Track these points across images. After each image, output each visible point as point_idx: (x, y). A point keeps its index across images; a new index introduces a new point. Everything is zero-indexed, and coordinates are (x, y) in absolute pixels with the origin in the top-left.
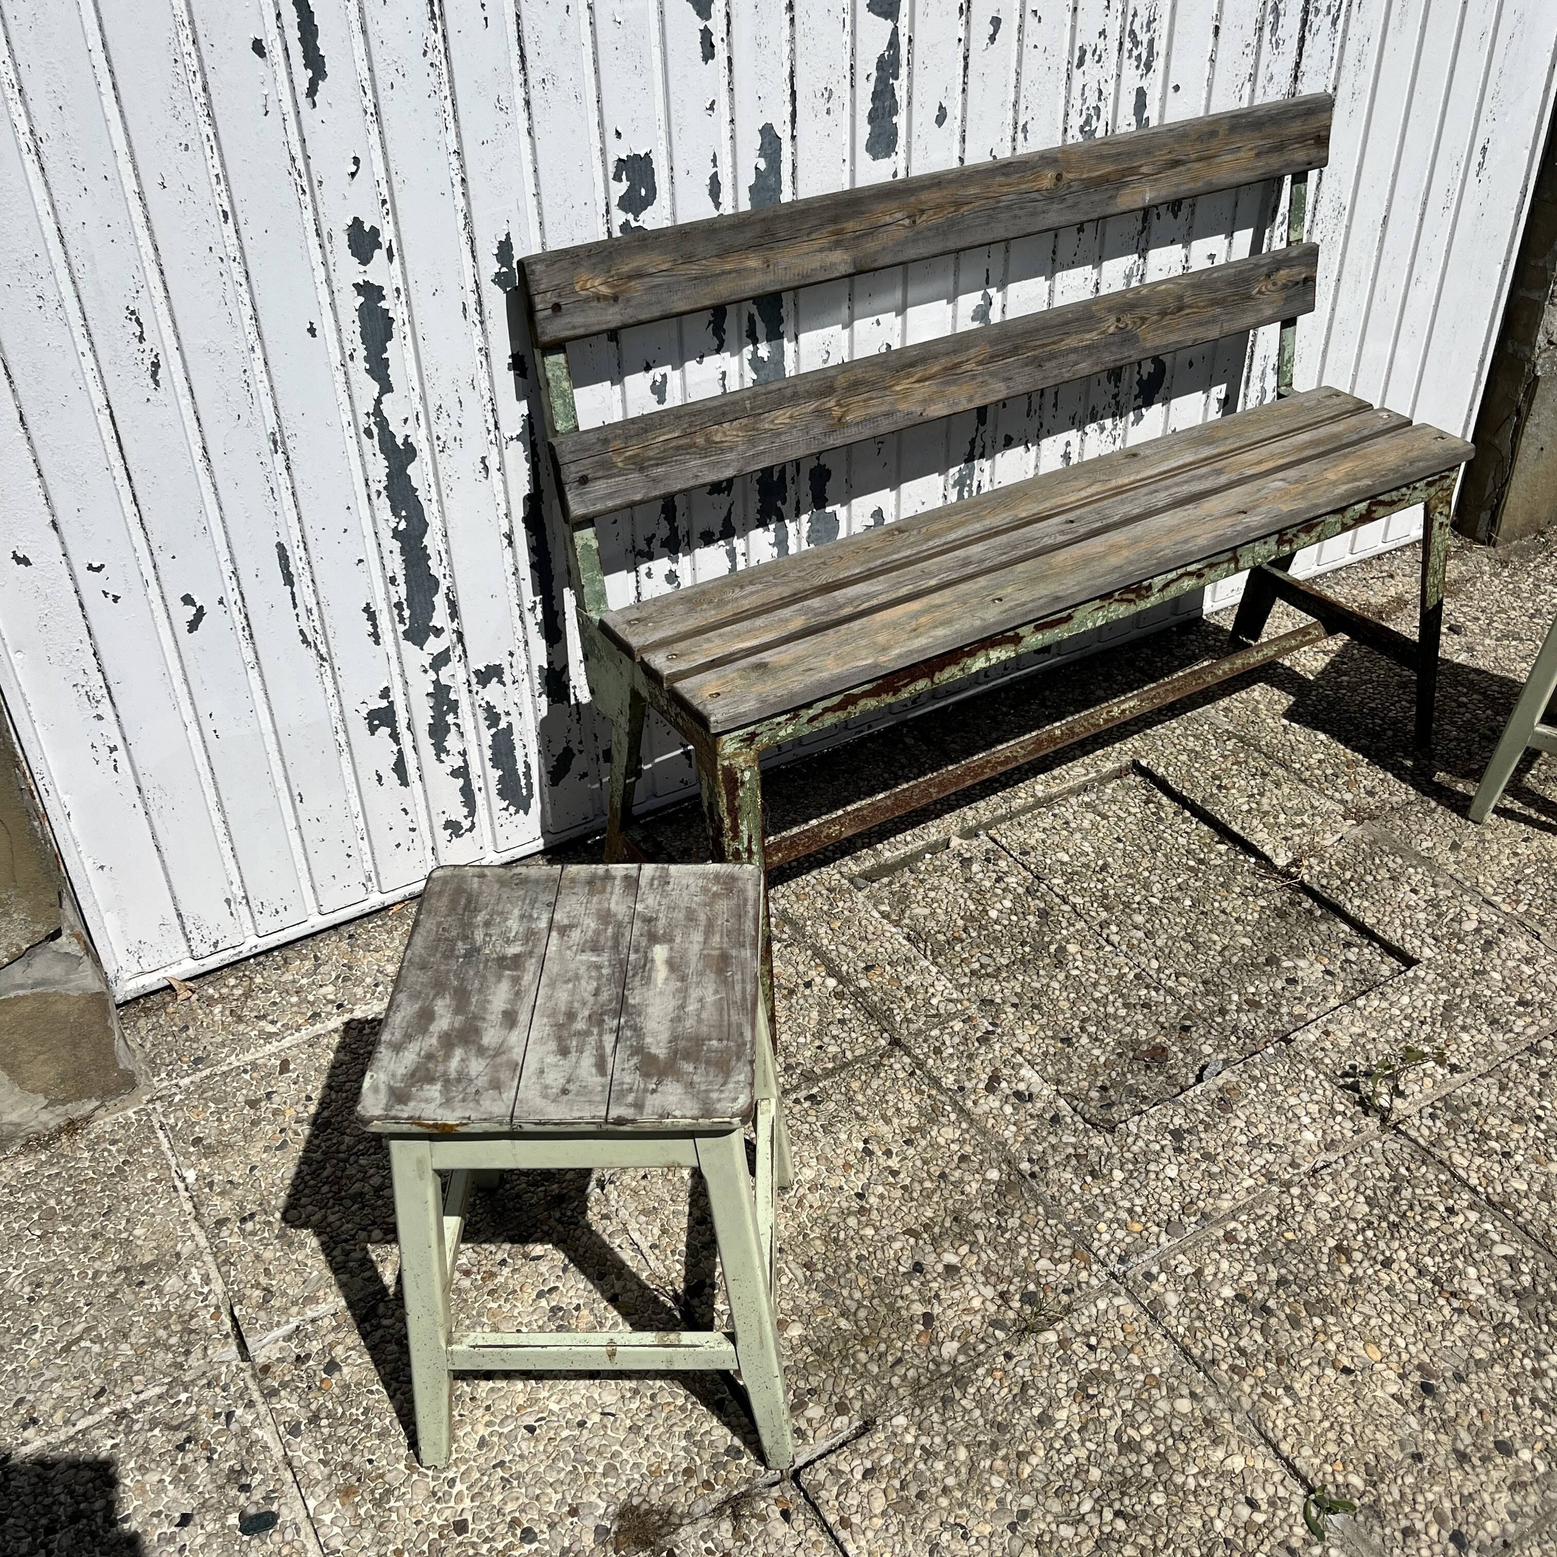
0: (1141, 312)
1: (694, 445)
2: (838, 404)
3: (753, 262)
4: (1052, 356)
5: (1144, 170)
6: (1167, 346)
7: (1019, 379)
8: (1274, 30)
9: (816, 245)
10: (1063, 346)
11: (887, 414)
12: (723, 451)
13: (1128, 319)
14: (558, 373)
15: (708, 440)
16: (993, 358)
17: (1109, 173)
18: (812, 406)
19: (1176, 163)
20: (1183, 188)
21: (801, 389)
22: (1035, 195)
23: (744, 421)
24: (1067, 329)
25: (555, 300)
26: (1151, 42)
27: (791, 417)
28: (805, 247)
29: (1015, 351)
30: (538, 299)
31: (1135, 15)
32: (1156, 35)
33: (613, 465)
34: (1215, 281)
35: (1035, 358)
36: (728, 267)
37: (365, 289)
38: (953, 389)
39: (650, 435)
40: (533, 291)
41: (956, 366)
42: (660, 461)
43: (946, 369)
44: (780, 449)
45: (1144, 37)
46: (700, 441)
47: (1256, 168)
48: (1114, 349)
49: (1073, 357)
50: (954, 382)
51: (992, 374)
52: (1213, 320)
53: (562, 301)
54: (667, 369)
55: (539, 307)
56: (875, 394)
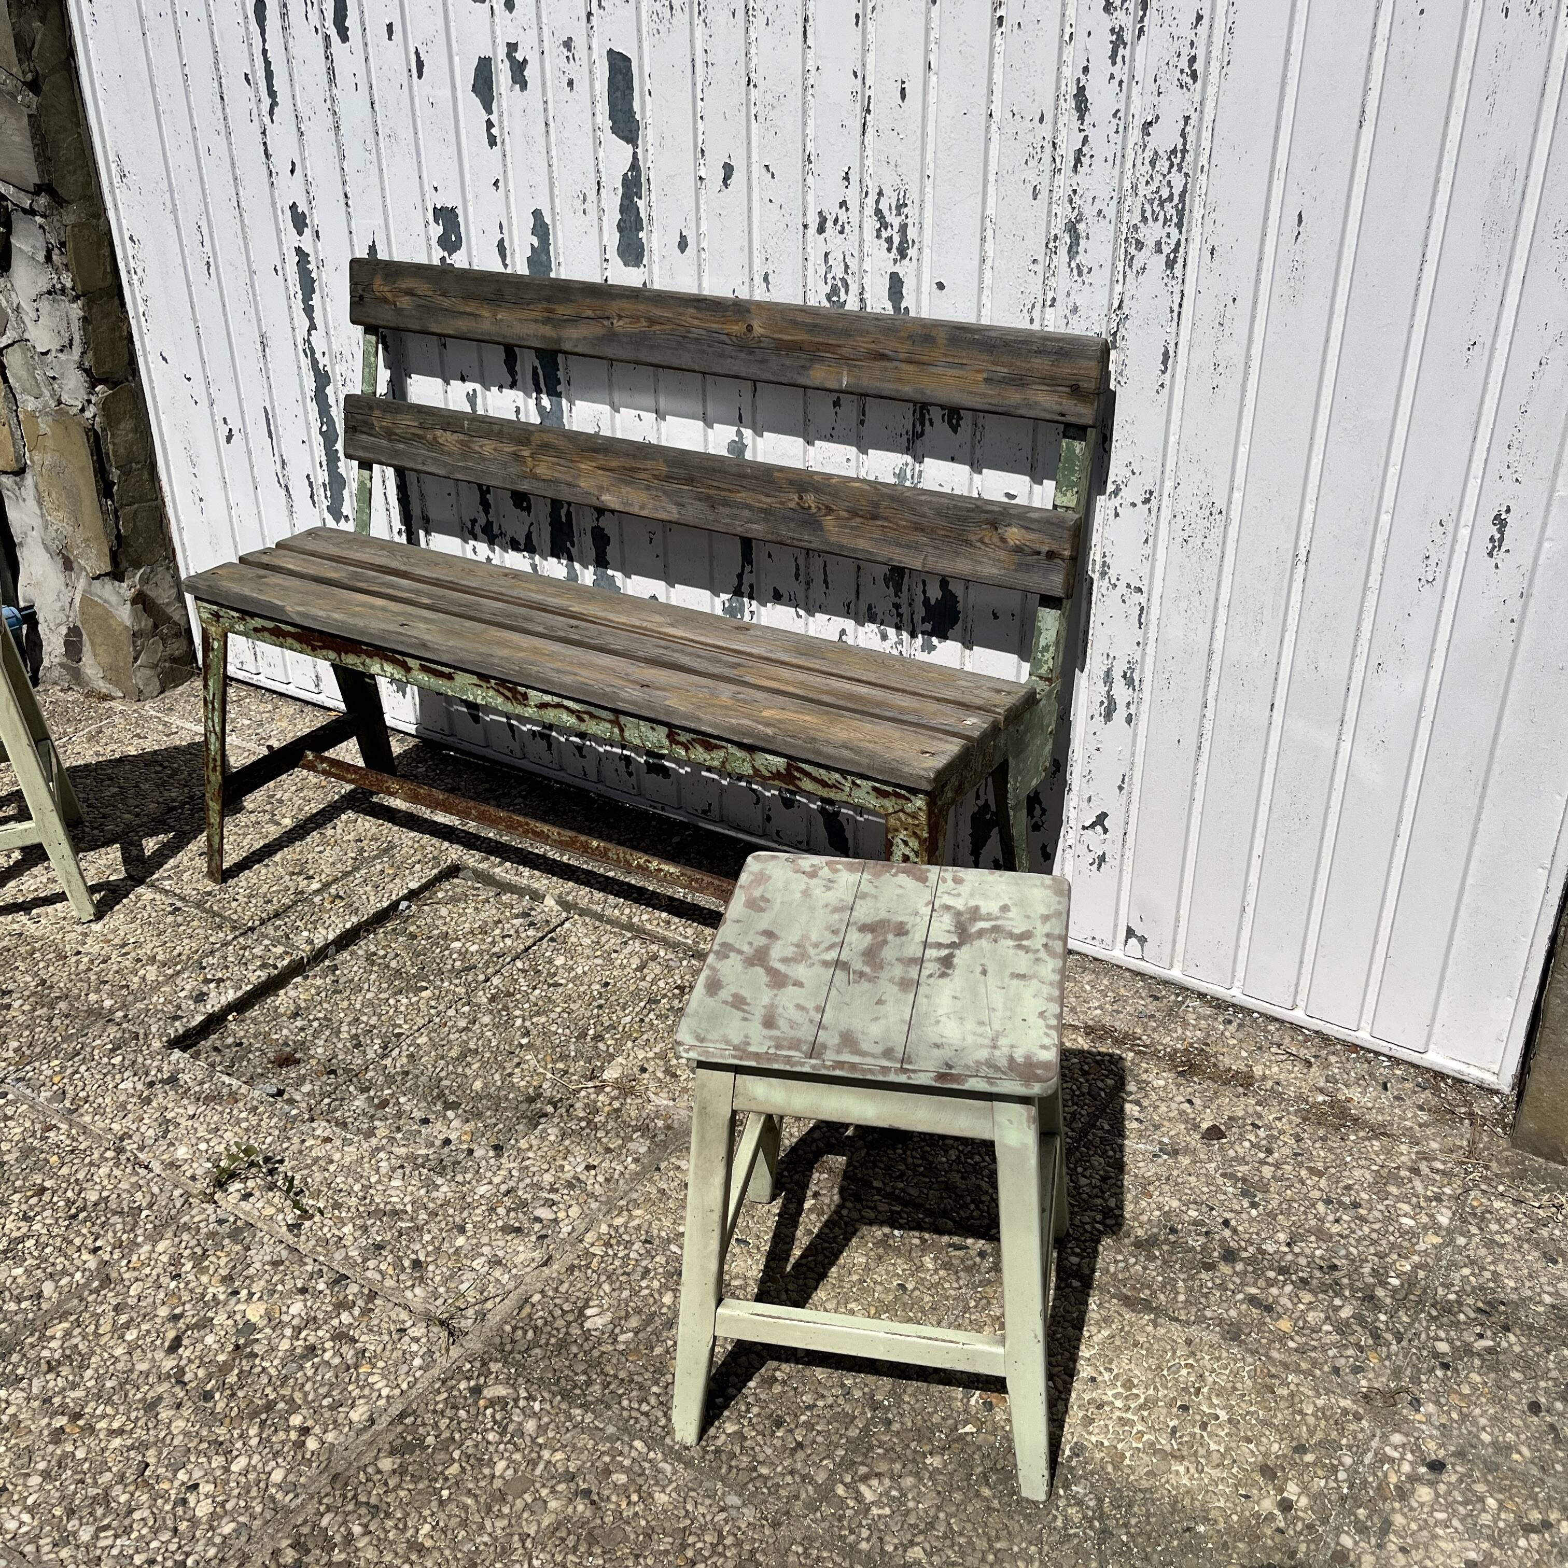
0: (825, 499)
1: (425, 438)
2: (530, 457)
3: (485, 312)
4: (726, 503)
5: (843, 351)
6: (854, 550)
7: (687, 509)
8: (1072, 251)
9: (533, 316)
10: (738, 497)
11: (568, 485)
12: (443, 453)
13: (812, 501)
14: (370, 349)
15: (435, 439)
16: (668, 478)
17: (803, 342)
18: (510, 449)
19: (882, 357)
20: (889, 386)
21: (505, 430)
22: (723, 339)
23: (461, 437)
25: (360, 291)
26: (903, 228)
27: (494, 450)
28: (524, 314)
29: (690, 481)
30: (353, 287)
31: (880, 194)
32: (910, 221)
33: (372, 427)
34: (921, 503)
35: (709, 497)
36: (468, 309)
37: (299, 251)
38: (626, 489)
41: (633, 469)
43: (624, 468)
44: (483, 471)
45: (896, 221)
46: (429, 437)
47: (984, 395)
48: (792, 525)
49: (746, 513)
50: (628, 483)
51: (667, 493)
52: (915, 547)
53: (364, 294)
54: (478, 386)
55: (353, 294)
56: (562, 462)
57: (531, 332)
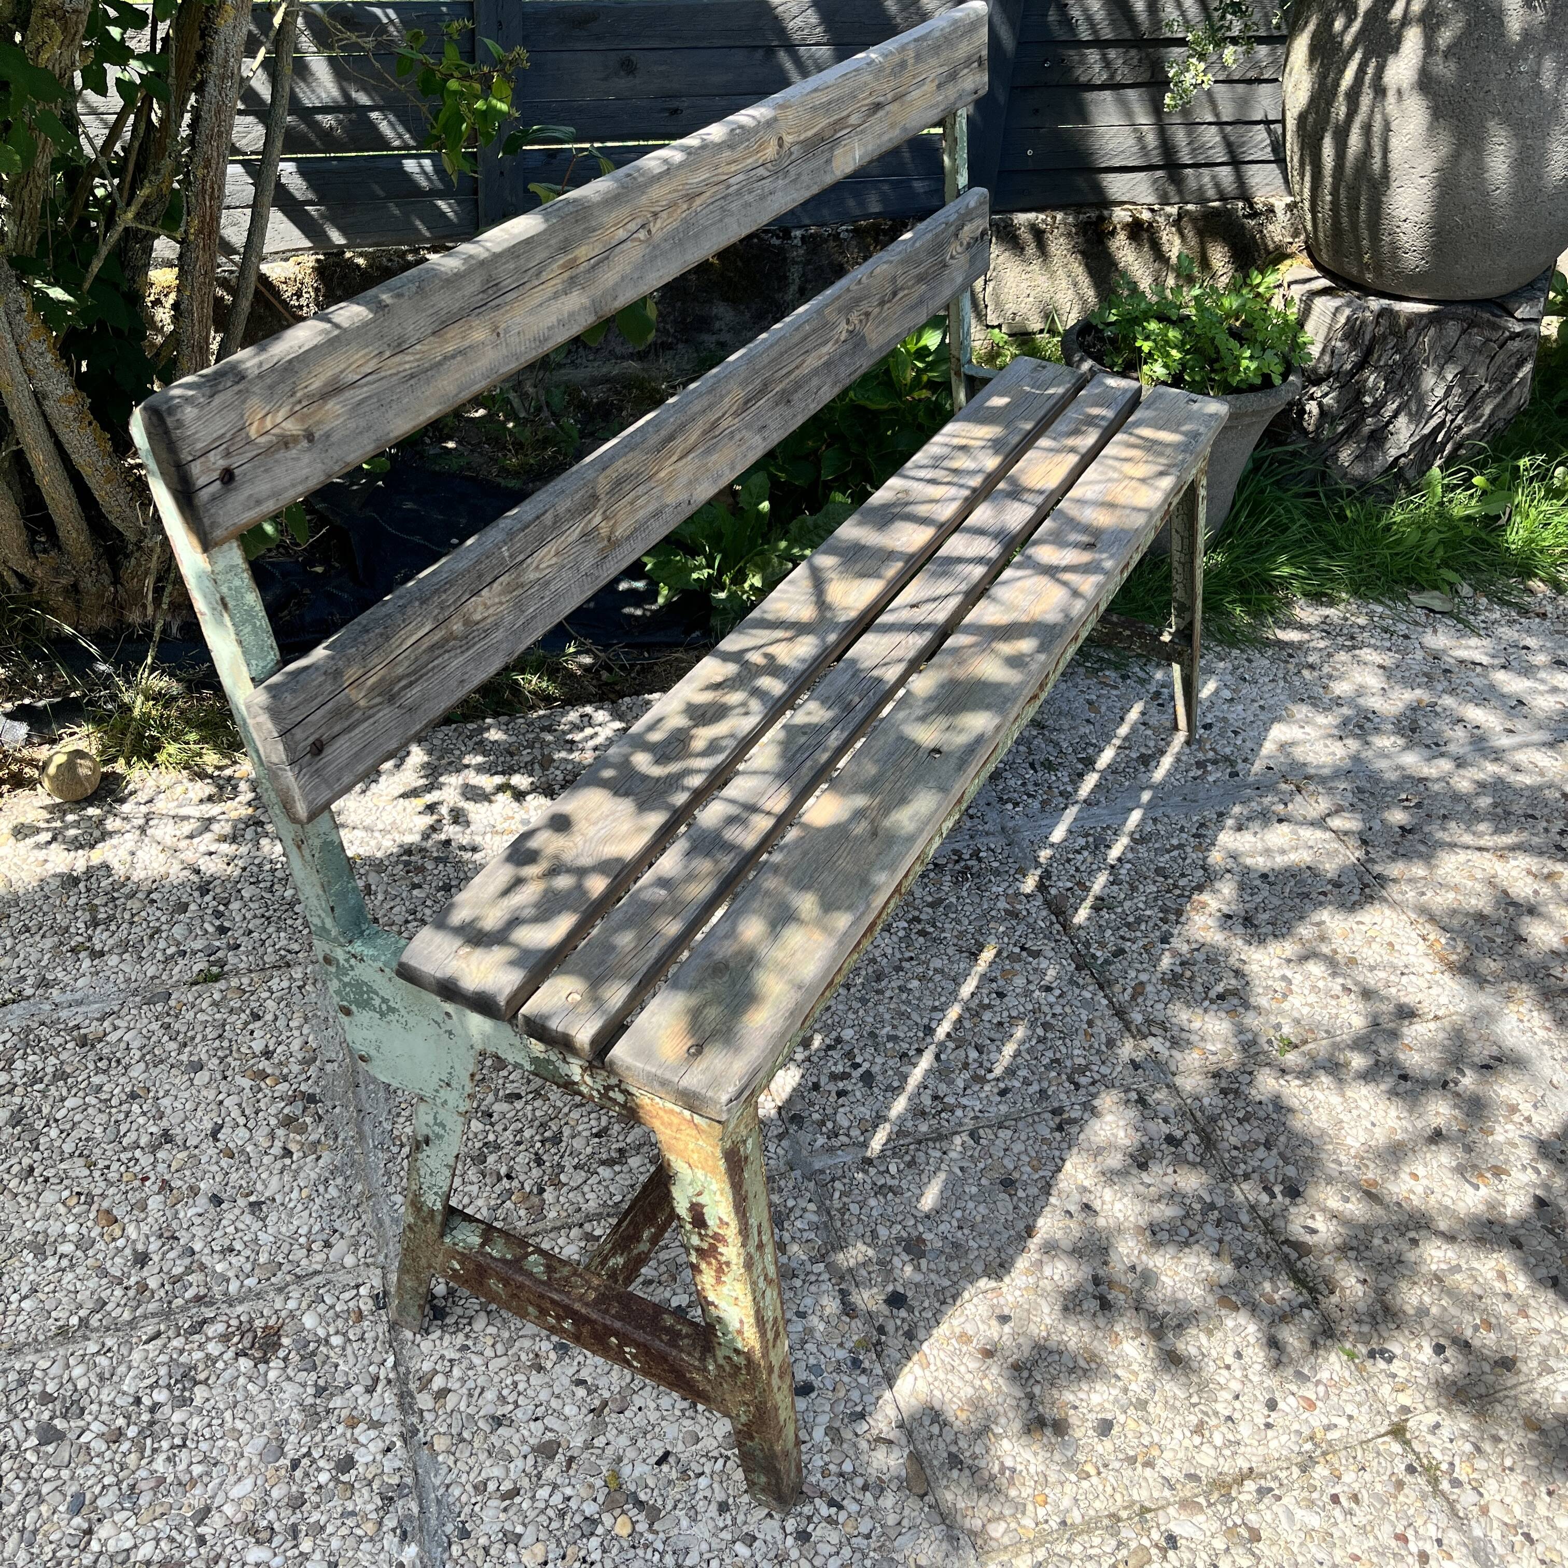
0: (864, 306)
1: (451, 637)
2: (606, 518)
3: (479, 334)
4: (797, 385)
5: (853, 120)
6: (888, 343)
7: (773, 425)
9: (549, 289)
10: (805, 370)
11: (657, 514)
12: (487, 632)
13: (854, 317)
14: (237, 582)
15: (467, 623)
16: (747, 403)
17: (824, 129)
18: (577, 530)
19: (878, 107)
20: (886, 138)
21: (561, 510)
22: (762, 171)
23: (505, 579)
24: (808, 345)
25: (222, 463)
27: (557, 554)
28: (538, 296)
29: (763, 388)
30: (196, 469)
33: (355, 707)
34: (917, 252)
35: (784, 391)
36: (450, 348)
38: (715, 457)
39: (395, 641)
40: (185, 456)
41: (714, 425)
42: (416, 675)
43: (705, 433)
44: (553, 603)
46: (457, 627)
48: (847, 360)
49: (815, 381)
50: (714, 448)
51: (748, 426)
52: (919, 301)
53: (235, 462)
55: (201, 482)
56: (641, 490)
57: (553, 320)
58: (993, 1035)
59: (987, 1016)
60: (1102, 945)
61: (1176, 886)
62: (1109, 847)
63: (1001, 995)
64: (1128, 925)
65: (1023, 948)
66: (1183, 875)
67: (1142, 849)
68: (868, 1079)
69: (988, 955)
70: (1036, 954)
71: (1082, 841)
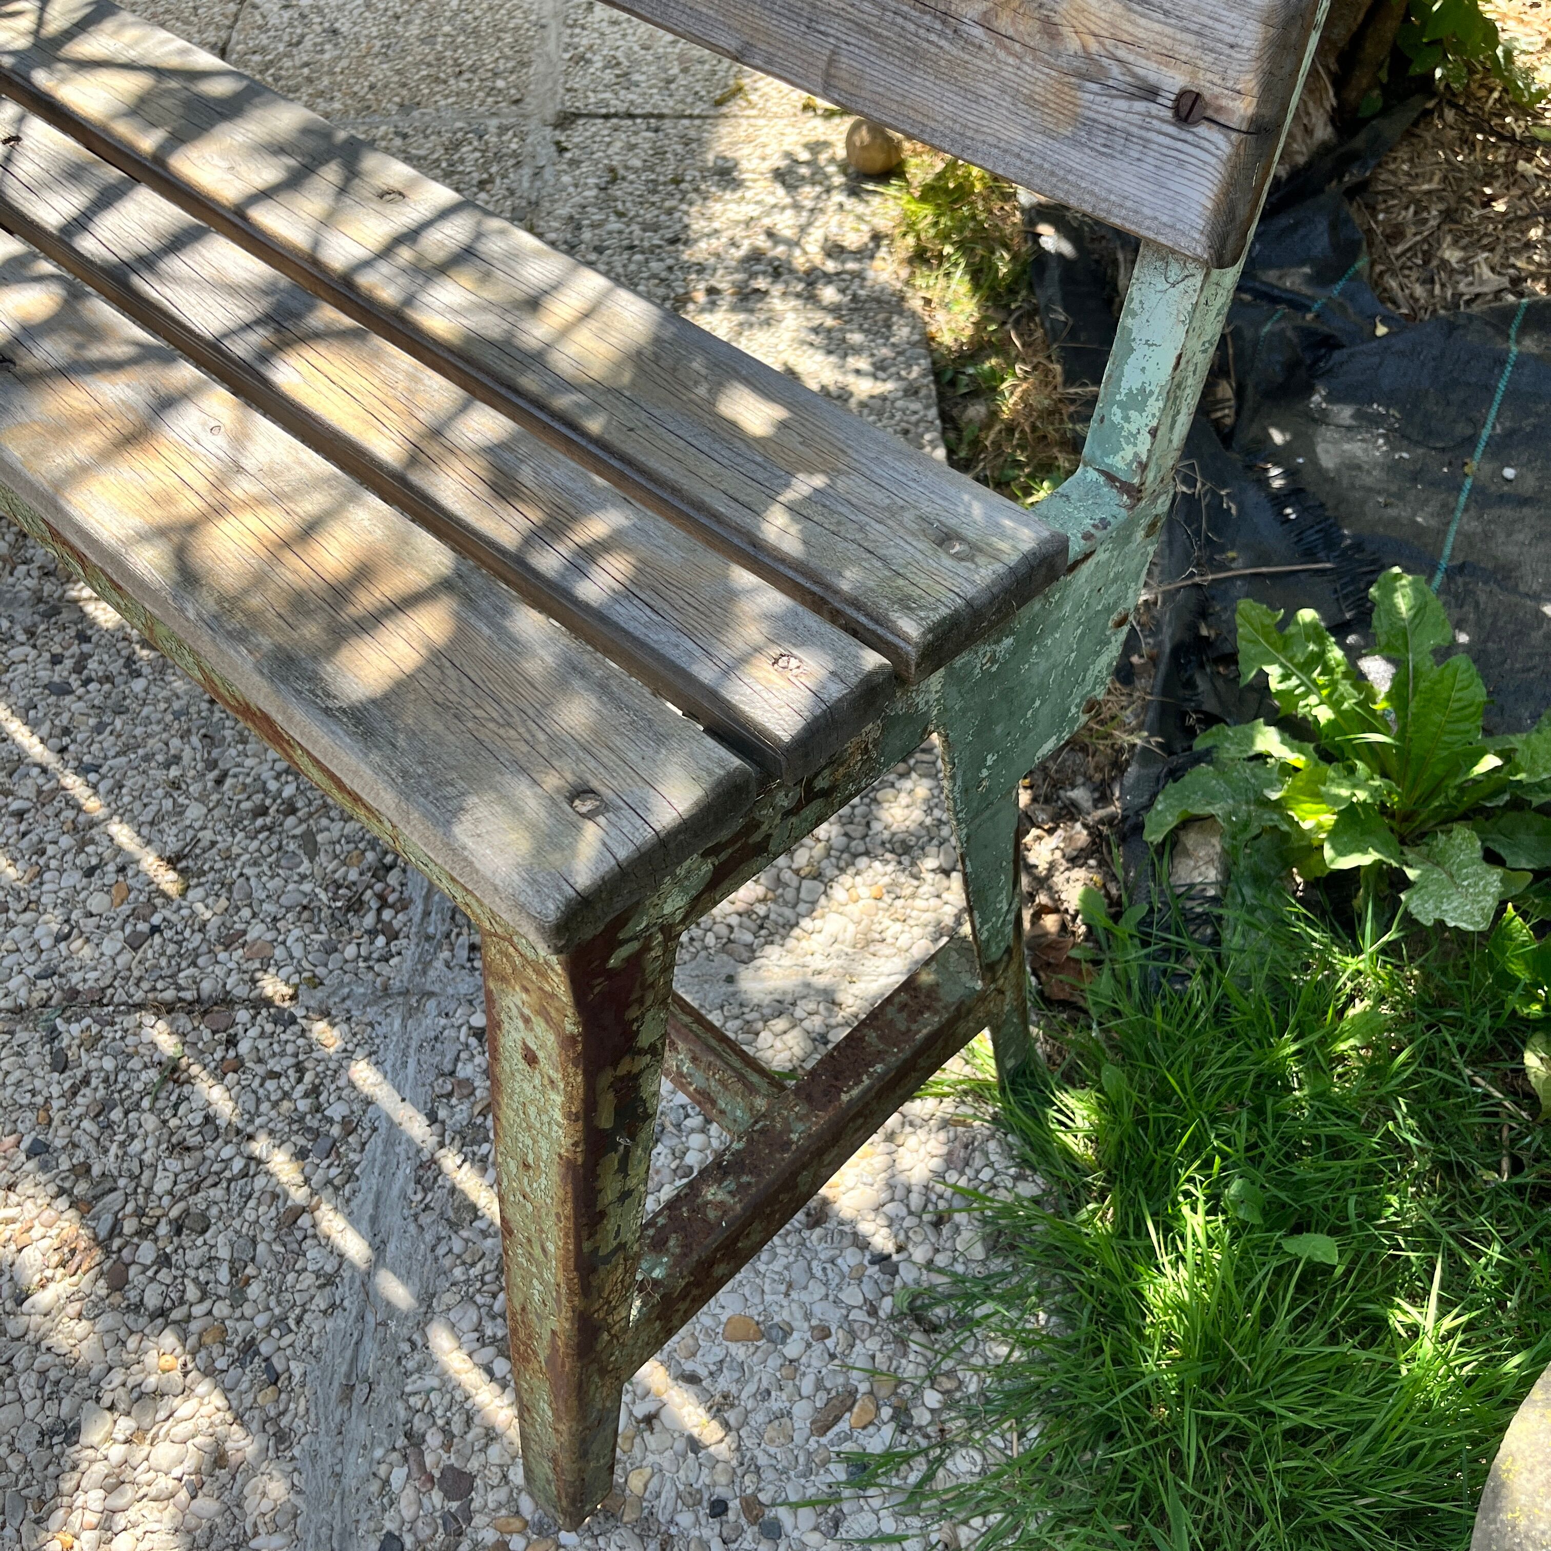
58: (33, 837)
59: (66, 841)
60: (92, 1043)
61: (144, 1232)
62: (301, 1155)
63: (89, 872)
64: (105, 1107)
65: (155, 929)
66: (164, 1260)
67: (267, 1213)
68: (63, 690)
69: (168, 880)
70: (135, 943)
71: (337, 1111)
